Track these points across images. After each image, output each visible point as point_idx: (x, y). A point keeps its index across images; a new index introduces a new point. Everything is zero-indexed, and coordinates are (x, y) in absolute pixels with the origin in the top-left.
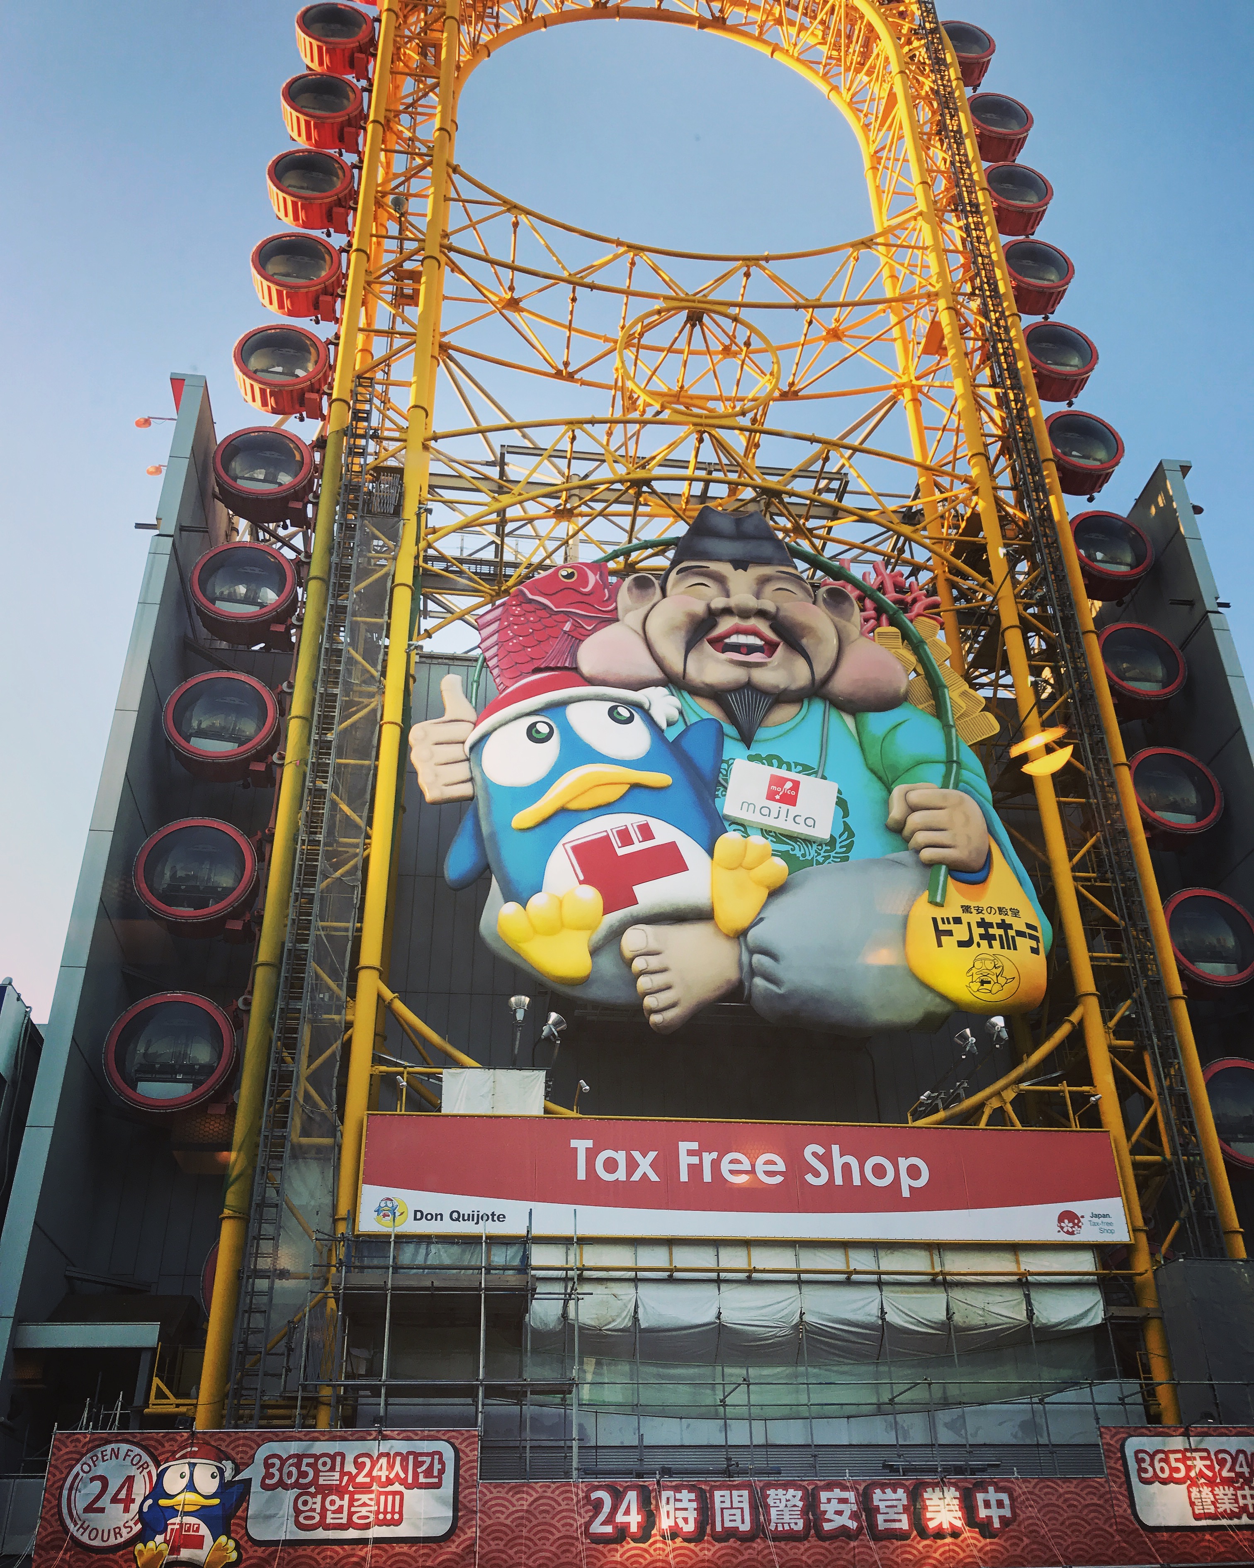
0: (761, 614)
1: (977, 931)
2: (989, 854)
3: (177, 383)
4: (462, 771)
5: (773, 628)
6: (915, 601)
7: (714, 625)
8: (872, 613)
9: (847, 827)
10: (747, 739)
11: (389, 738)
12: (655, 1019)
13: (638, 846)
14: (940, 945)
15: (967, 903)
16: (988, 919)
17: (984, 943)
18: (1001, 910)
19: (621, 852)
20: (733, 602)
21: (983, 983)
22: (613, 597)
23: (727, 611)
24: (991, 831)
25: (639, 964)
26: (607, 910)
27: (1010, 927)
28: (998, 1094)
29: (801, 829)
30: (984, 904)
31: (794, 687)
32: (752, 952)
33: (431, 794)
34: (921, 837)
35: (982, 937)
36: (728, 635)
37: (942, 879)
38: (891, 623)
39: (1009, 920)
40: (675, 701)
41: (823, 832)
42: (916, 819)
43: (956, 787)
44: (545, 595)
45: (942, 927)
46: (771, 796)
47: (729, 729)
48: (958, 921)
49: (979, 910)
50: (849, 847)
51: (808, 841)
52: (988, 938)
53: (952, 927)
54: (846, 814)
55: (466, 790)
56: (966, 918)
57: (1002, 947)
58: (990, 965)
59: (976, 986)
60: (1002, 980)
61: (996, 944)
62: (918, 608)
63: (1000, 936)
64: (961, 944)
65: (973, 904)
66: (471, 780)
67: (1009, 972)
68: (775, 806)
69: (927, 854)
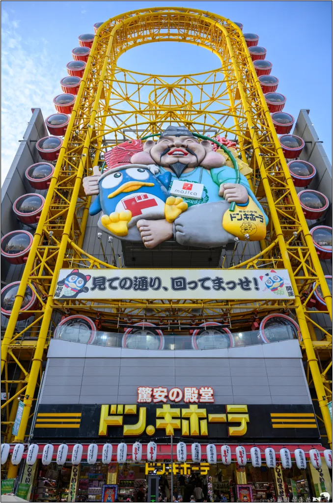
0: (183, 146)
1: (243, 217)
2: (248, 199)
3: (33, 110)
4: (96, 187)
5: (186, 150)
6: (228, 143)
7: (169, 150)
8: (216, 147)
9: (207, 196)
10: (179, 176)
11: (78, 181)
12: (146, 243)
13: (143, 200)
14: (232, 220)
15: (241, 210)
16: (247, 213)
17: (246, 219)
18: (251, 211)
19: (138, 201)
20: (174, 144)
21: (245, 230)
22: (142, 146)
23: (173, 146)
24: (249, 194)
25: (141, 228)
26: (133, 216)
27: (254, 215)
28: (252, 261)
29: (193, 196)
30: (246, 210)
31: (192, 162)
32: (176, 225)
33: (87, 193)
34: (227, 195)
35: (245, 218)
36: (173, 152)
37: (233, 205)
38: (221, 148)
39: (253, 214)
40: (157, 167)
41: (199, 196)
42: (226, 191)
43: (239, 183)
44: (123, 147)
45: (233, 216)
46: (184, 188)
47: (173, 174)
48: (238, 214)
49: (244, 212)
50: (207, 201)
51: (195, 199)
52: (247, 218)
53: (236, 216)
54: (207, 192)
55: (97, 191)
56: (240, 213)
57: (251, 220)
58: (247, 225)
59: (243, 231)
60: (251, 229)
61: (249, 219)
62: (228, 145)
63: (251, 218)
64: (238, 220)
65: (242, 210)
66: (99, 189)
67: (253, 226)
68: (185, 191)
69: (229, 199)
